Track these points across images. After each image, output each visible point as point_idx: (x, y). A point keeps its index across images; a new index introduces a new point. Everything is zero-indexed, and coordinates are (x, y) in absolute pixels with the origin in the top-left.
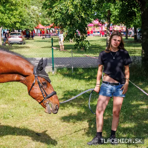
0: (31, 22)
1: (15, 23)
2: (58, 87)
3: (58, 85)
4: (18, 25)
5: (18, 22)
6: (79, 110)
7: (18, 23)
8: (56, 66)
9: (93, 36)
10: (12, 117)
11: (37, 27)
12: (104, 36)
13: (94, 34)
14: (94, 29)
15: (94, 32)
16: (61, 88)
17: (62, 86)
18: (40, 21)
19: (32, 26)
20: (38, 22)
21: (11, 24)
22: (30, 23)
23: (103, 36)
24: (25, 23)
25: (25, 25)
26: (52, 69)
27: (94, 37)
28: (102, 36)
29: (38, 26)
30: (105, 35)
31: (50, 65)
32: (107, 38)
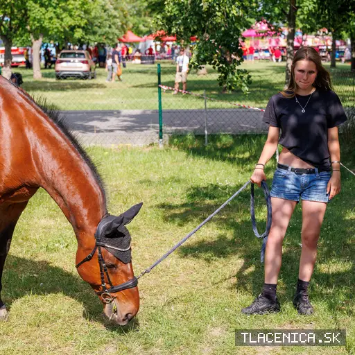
0: (110, 27)
1: (72, 28)
2: (173, 178)
3: (173, 174)
4: (78, 34)
5: (79, 27)
6: (223, 232)
7: (78, 30)
8: (168, 128)
9: (253, 60)
10: (67, 247)
11: (123, 39)
12: (280, 60)
13: (255, 55)
14: (256, 44)
15: (257, 51)
16: (178, 181)
17: (182, 177)
18: (131, 25)
19: (111, 37)
20: (125, 26)
21: (62, 30)
22: (107, 29)
23: (277, 60)
24: (96, 29)
25: (94, 33)
26: (157, 136)
27: (257, 61)
28: (275, 60)
29: (124, 37)
30: (282, 57)
31: (154, 127)
32: (287, 64)
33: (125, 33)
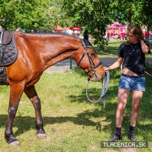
0: (50, 23)
1: (33, 23)
2: (76, 85)
3: (76, 84)
4: (36, 25)
6: (97, 107)
7: (36, 23)
8: (74, 65)
10: (28, 112)
11: (55, 28)
14: (114, 32)
15: (114, 35)
16: (78, 87)
17: (80, 85)
18: (59, 23)
19: (50, 28)
20: (56, 23)
21: (29, 24)
22: (48, 24)
23: (123, 39)
24: (44, 24)
25: (43, 26)
26: (70, 68)
29: (56, 28)
31: (68, 65)
33: (56, 26)
